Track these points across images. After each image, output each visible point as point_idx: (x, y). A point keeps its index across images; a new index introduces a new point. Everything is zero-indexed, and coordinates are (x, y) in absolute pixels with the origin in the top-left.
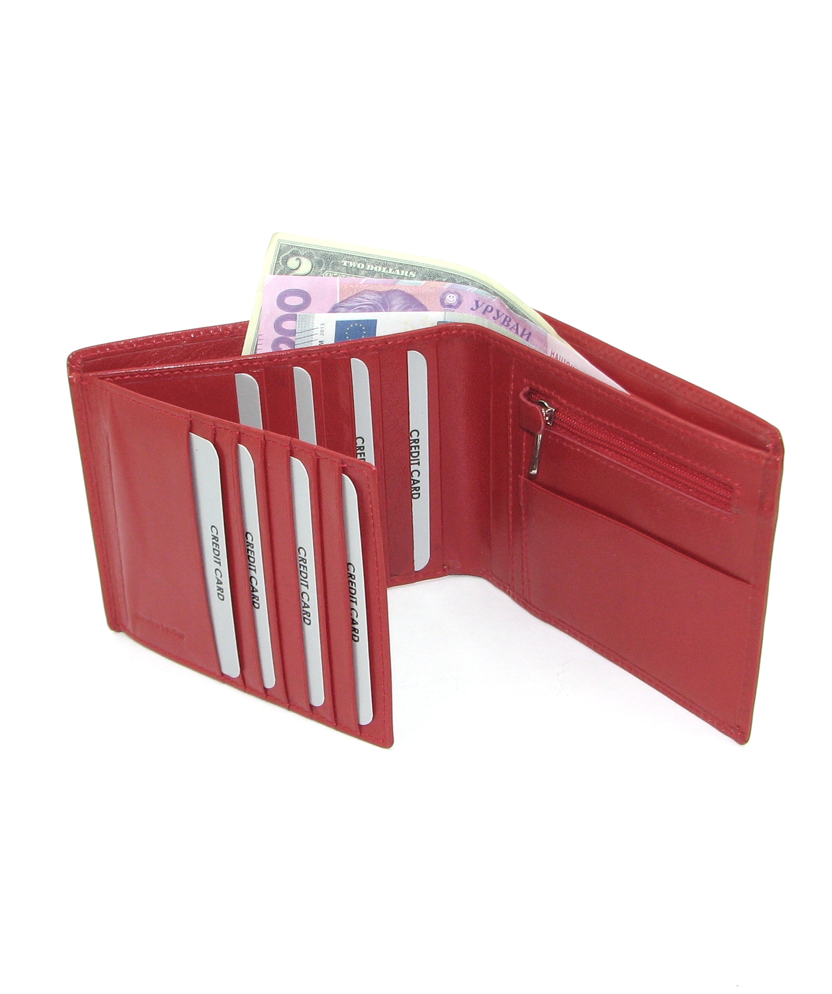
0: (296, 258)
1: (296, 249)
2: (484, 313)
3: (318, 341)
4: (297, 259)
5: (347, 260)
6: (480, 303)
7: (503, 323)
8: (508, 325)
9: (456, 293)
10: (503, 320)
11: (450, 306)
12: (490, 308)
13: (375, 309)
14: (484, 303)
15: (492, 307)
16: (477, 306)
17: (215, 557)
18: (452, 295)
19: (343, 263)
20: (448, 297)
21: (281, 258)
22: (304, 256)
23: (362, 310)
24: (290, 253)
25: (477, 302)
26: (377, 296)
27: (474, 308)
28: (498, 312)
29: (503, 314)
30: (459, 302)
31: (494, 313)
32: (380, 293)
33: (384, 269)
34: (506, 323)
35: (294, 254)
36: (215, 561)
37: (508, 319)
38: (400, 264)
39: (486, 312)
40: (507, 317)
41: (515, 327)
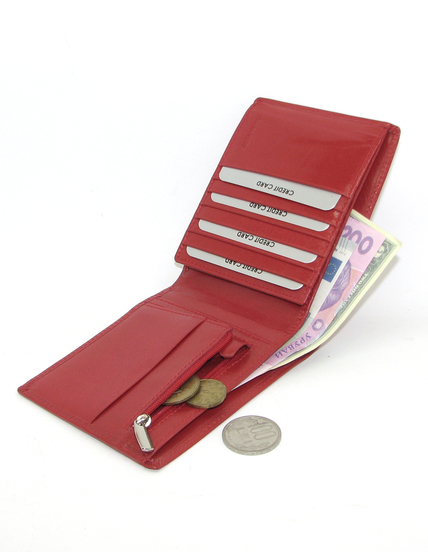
0: (383, 251)
1: (387, 252)
2: (302, 338)
3: (338, 249)
4: (382, 252)
5: (367, 276)
6: (308, 338)
7: (291, 345)
8: (289, 347)
9: (320, 329)
10: (293, 346)
11: (315, 323)
12: (303, 341)
14: (307, 340)
15: (303, 343)
16: (307, 336)
17: (278, 187)
18: (320, 326)
19: (367, 274)
20: (320, 324)
21: (387, 244)
22: (381, 256)
24: (387, 249)
25: (310, 337)
26: (342, 288)
27: (307, 335)
28: (299, 345)
29: (296, 347)
30: (314, 329)
31: (299, 342)
32: (343, 290)
33: (352, 294)
34: (291, 347)
35: (385, 251)
36: (276, 187)
37: (292, 349)
38: (350, 303)
40: (294, 348)
41: (286, 351)
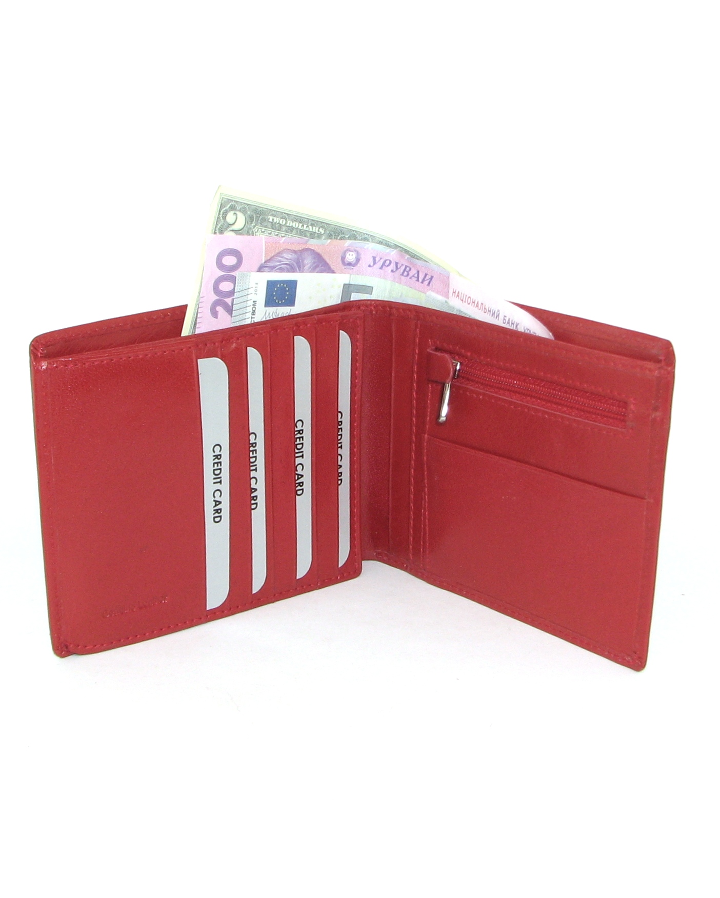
0: (232, 212)
1: (233, 204)
2: (381, 268)
3: (252, 301)
4: (234, 213)
5: (272, 215)
6: (377, 259)
7: (402, 274)
8: (408, 274)
10: (402, 271)
12: (388, 262)
13: (291, 269)
14: (381, 259)
15: (390, 261)
16: (375, 263)
18: (351, 253)
19: (269, 219)
20: (347, 256)
21: (221, 213)
22: (240, 211)
23: (282, 270)
24: (229, 207)
25: (374, 258)
27: (372, 264)
28: (397, 264)
29: (402, 265)
30: (358, 260)
31: (393, 266)
32: (295, 252)
33: (301, 225)
34: (406, 273)
35: (233, 208)
37: (408, 269)
38: (313, 220)
39: (384, 267)
40: (406, 266)
41: (416, 276)
